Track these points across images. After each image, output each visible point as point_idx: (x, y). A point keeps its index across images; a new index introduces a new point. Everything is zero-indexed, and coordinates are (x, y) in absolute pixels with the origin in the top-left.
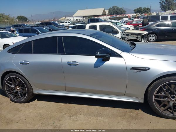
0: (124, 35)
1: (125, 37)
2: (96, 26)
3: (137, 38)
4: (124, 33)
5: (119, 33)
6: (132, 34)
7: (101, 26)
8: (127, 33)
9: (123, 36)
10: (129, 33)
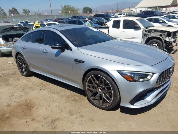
0: (146, 31)
1: (148, 34)
2: (120, 20)
3: (161, 35)
4: (147, 30)
5: (141, 29)
6: (156, 31)
7: (124, 21)
8: (150, 29)
9: (145, 33)
10: (152, 29)
